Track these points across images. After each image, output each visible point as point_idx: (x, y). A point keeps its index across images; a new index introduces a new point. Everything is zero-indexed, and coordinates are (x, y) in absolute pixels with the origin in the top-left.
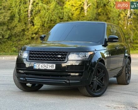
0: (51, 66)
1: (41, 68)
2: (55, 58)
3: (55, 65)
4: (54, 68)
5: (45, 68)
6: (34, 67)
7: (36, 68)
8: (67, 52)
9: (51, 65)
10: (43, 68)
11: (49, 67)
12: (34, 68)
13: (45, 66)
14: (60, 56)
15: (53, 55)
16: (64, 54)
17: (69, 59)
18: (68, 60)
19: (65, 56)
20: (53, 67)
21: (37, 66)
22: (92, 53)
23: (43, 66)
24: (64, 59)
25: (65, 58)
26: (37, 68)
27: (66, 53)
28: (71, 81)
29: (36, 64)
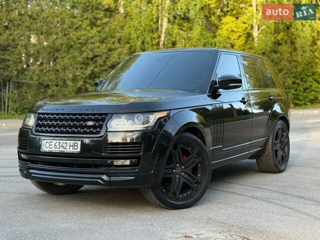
0: (72, 145)
1: (54, 150)
2: (83, 127)
3: (79, 143)
4: (79, 150)
5: (62, 149)
6: (42, 147)
7: (45, 149)
8: (106, 114)
9: (72, 142)
10: (57, 149)
11: (68, 147)
12: (41, 150)
13: (61, 145)
14: (90, 123)
15: (78, 120)
16: (101, 118)
17: (108, 130)
18: (106, 131)
19: (101, 122)
20: (76, 147)
21: (48, 145)
22: (165, 115)
23: (57, 144)
24: (98, 129)
25: (101, 127)
26: (47, 150)
27: (104, 116)
28: (113, 179)
29: (46, 141)
